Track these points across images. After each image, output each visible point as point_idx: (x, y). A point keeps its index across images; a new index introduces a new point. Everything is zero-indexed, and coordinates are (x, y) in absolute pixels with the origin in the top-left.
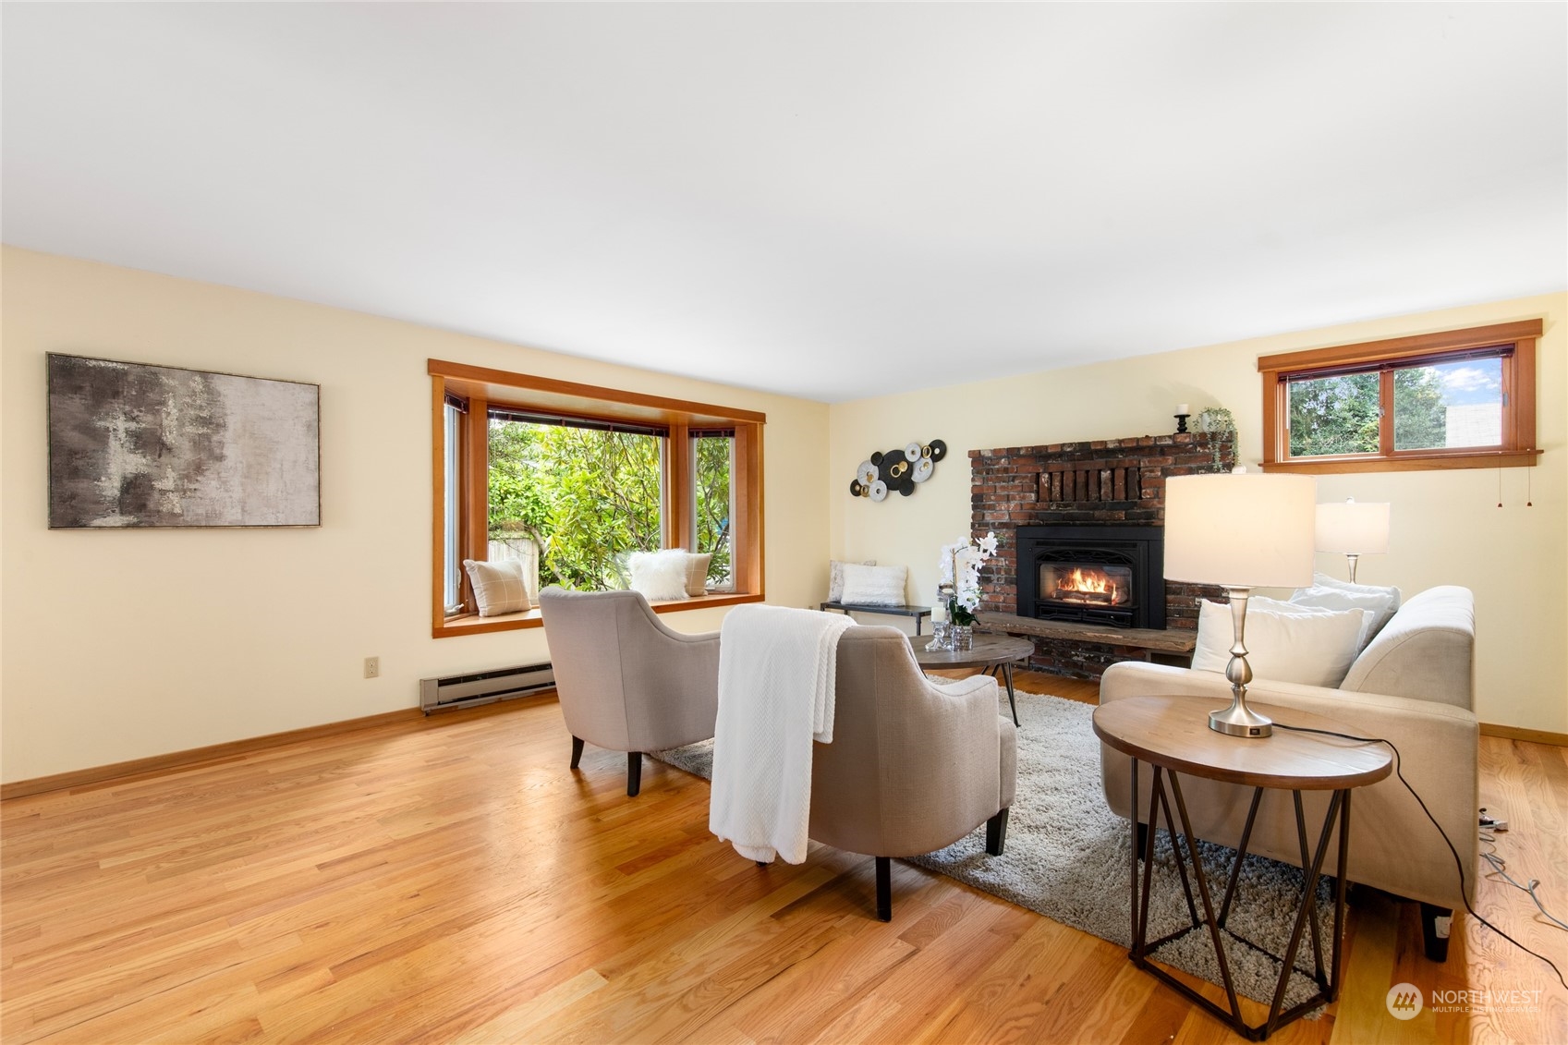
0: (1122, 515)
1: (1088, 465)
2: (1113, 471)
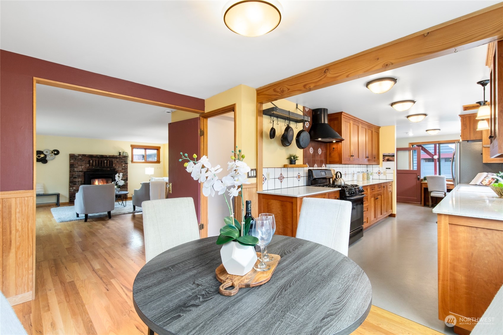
0: (109, 169)
1: (102, 159)
2: (107, 161)
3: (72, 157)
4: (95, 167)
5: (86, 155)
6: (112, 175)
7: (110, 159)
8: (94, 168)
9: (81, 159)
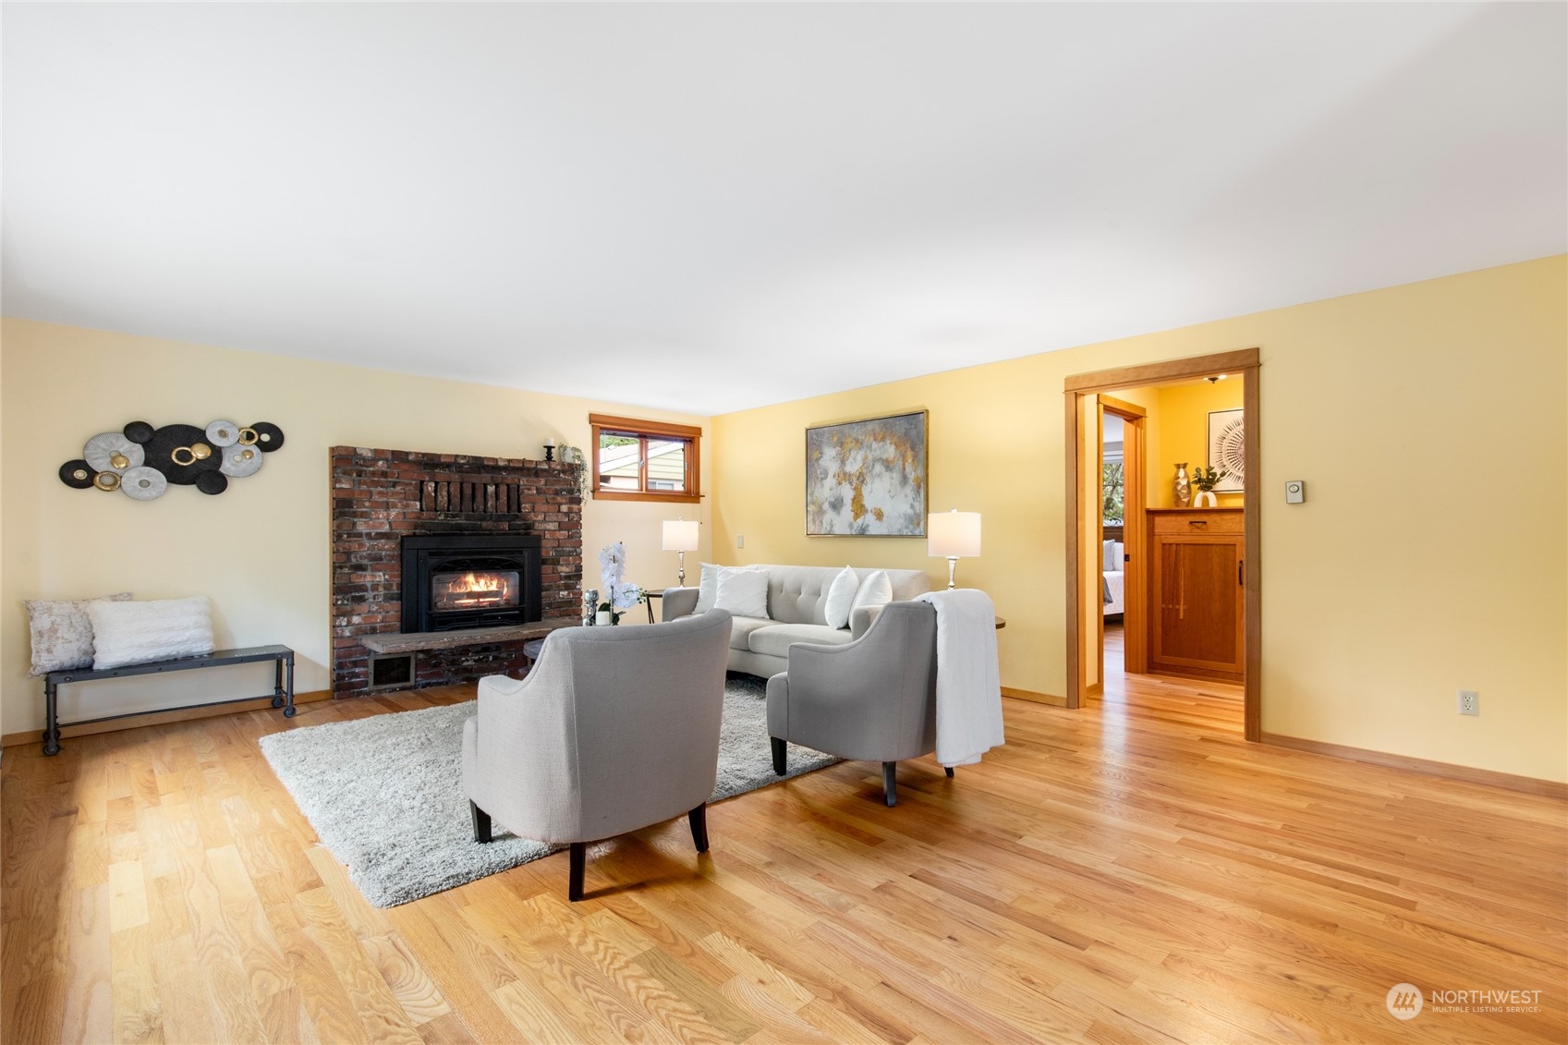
0: (506, 526)
1: (475, 478)
2: (497, 486)
3: (344, 461)
4: (446, 516)
5: (407, 454)
6: (521, 552)
7: (511, 478)
8: (442, 517)
9: (384, 474)
